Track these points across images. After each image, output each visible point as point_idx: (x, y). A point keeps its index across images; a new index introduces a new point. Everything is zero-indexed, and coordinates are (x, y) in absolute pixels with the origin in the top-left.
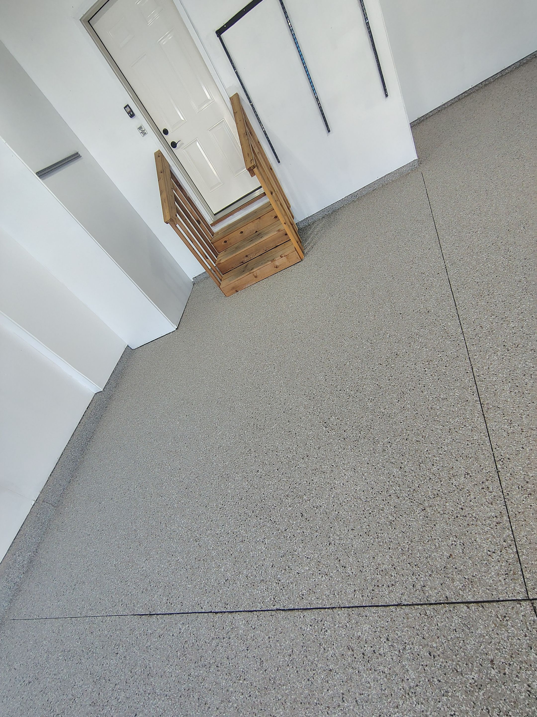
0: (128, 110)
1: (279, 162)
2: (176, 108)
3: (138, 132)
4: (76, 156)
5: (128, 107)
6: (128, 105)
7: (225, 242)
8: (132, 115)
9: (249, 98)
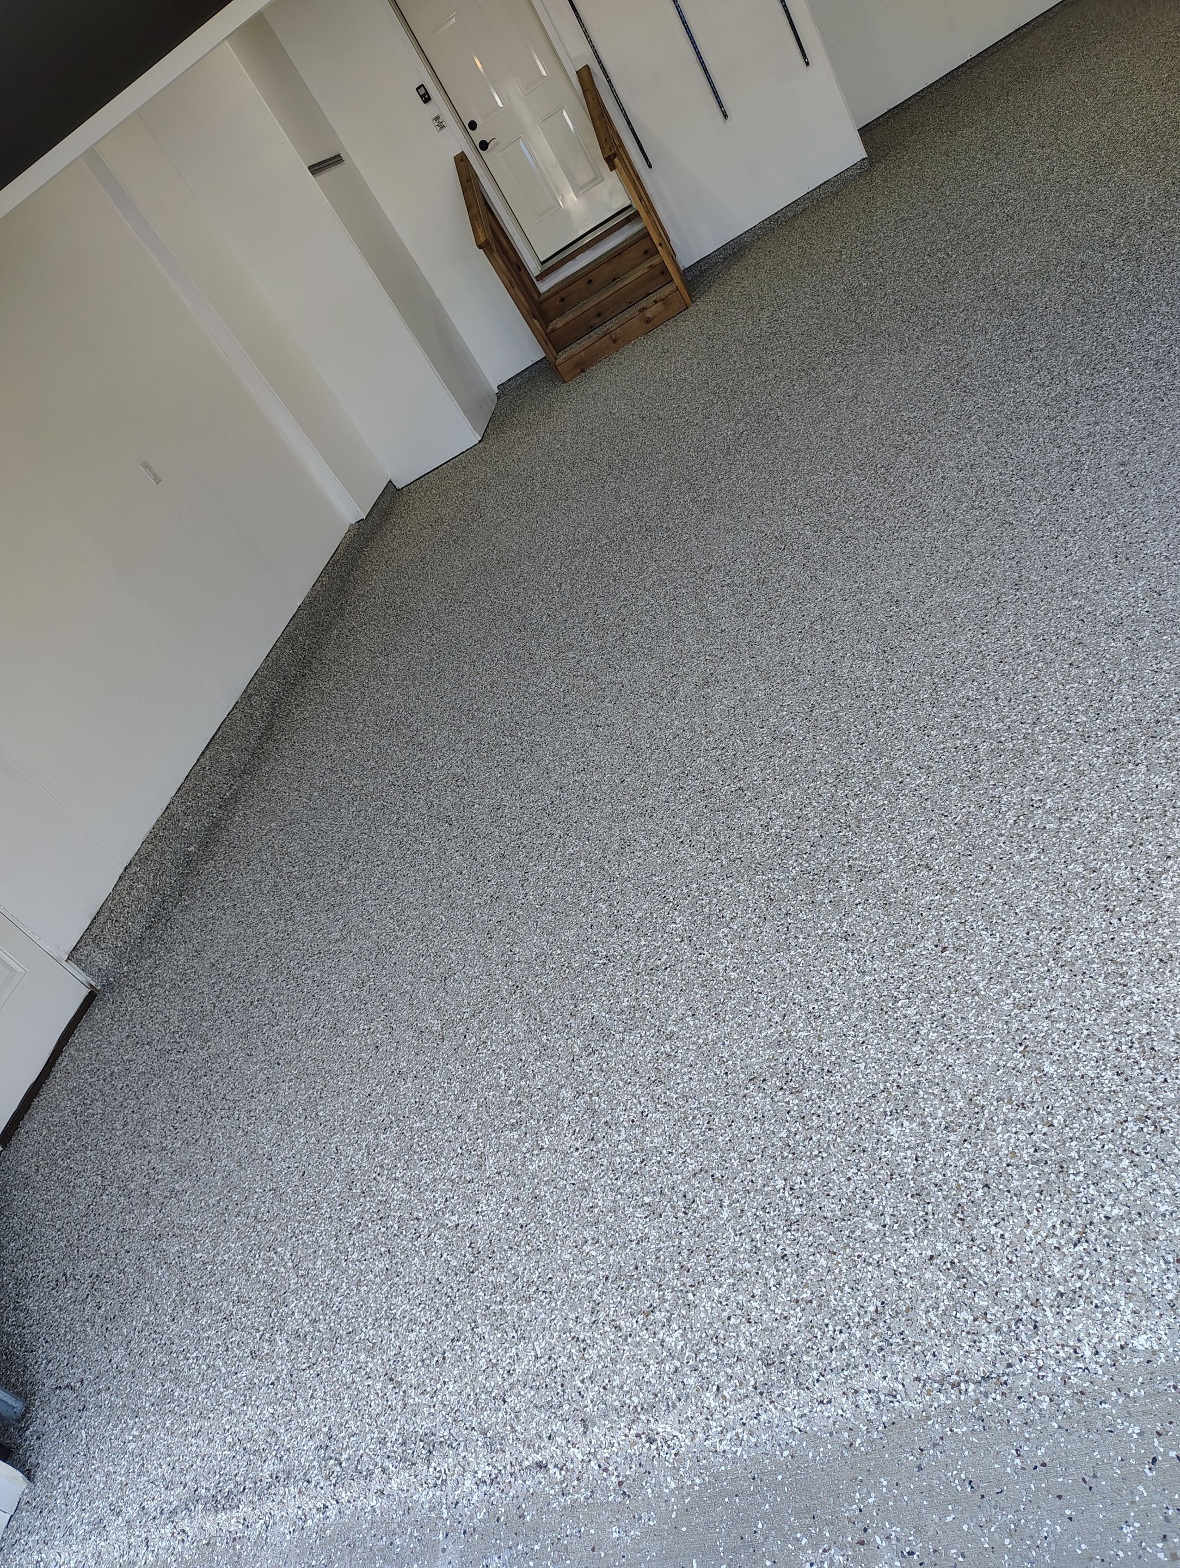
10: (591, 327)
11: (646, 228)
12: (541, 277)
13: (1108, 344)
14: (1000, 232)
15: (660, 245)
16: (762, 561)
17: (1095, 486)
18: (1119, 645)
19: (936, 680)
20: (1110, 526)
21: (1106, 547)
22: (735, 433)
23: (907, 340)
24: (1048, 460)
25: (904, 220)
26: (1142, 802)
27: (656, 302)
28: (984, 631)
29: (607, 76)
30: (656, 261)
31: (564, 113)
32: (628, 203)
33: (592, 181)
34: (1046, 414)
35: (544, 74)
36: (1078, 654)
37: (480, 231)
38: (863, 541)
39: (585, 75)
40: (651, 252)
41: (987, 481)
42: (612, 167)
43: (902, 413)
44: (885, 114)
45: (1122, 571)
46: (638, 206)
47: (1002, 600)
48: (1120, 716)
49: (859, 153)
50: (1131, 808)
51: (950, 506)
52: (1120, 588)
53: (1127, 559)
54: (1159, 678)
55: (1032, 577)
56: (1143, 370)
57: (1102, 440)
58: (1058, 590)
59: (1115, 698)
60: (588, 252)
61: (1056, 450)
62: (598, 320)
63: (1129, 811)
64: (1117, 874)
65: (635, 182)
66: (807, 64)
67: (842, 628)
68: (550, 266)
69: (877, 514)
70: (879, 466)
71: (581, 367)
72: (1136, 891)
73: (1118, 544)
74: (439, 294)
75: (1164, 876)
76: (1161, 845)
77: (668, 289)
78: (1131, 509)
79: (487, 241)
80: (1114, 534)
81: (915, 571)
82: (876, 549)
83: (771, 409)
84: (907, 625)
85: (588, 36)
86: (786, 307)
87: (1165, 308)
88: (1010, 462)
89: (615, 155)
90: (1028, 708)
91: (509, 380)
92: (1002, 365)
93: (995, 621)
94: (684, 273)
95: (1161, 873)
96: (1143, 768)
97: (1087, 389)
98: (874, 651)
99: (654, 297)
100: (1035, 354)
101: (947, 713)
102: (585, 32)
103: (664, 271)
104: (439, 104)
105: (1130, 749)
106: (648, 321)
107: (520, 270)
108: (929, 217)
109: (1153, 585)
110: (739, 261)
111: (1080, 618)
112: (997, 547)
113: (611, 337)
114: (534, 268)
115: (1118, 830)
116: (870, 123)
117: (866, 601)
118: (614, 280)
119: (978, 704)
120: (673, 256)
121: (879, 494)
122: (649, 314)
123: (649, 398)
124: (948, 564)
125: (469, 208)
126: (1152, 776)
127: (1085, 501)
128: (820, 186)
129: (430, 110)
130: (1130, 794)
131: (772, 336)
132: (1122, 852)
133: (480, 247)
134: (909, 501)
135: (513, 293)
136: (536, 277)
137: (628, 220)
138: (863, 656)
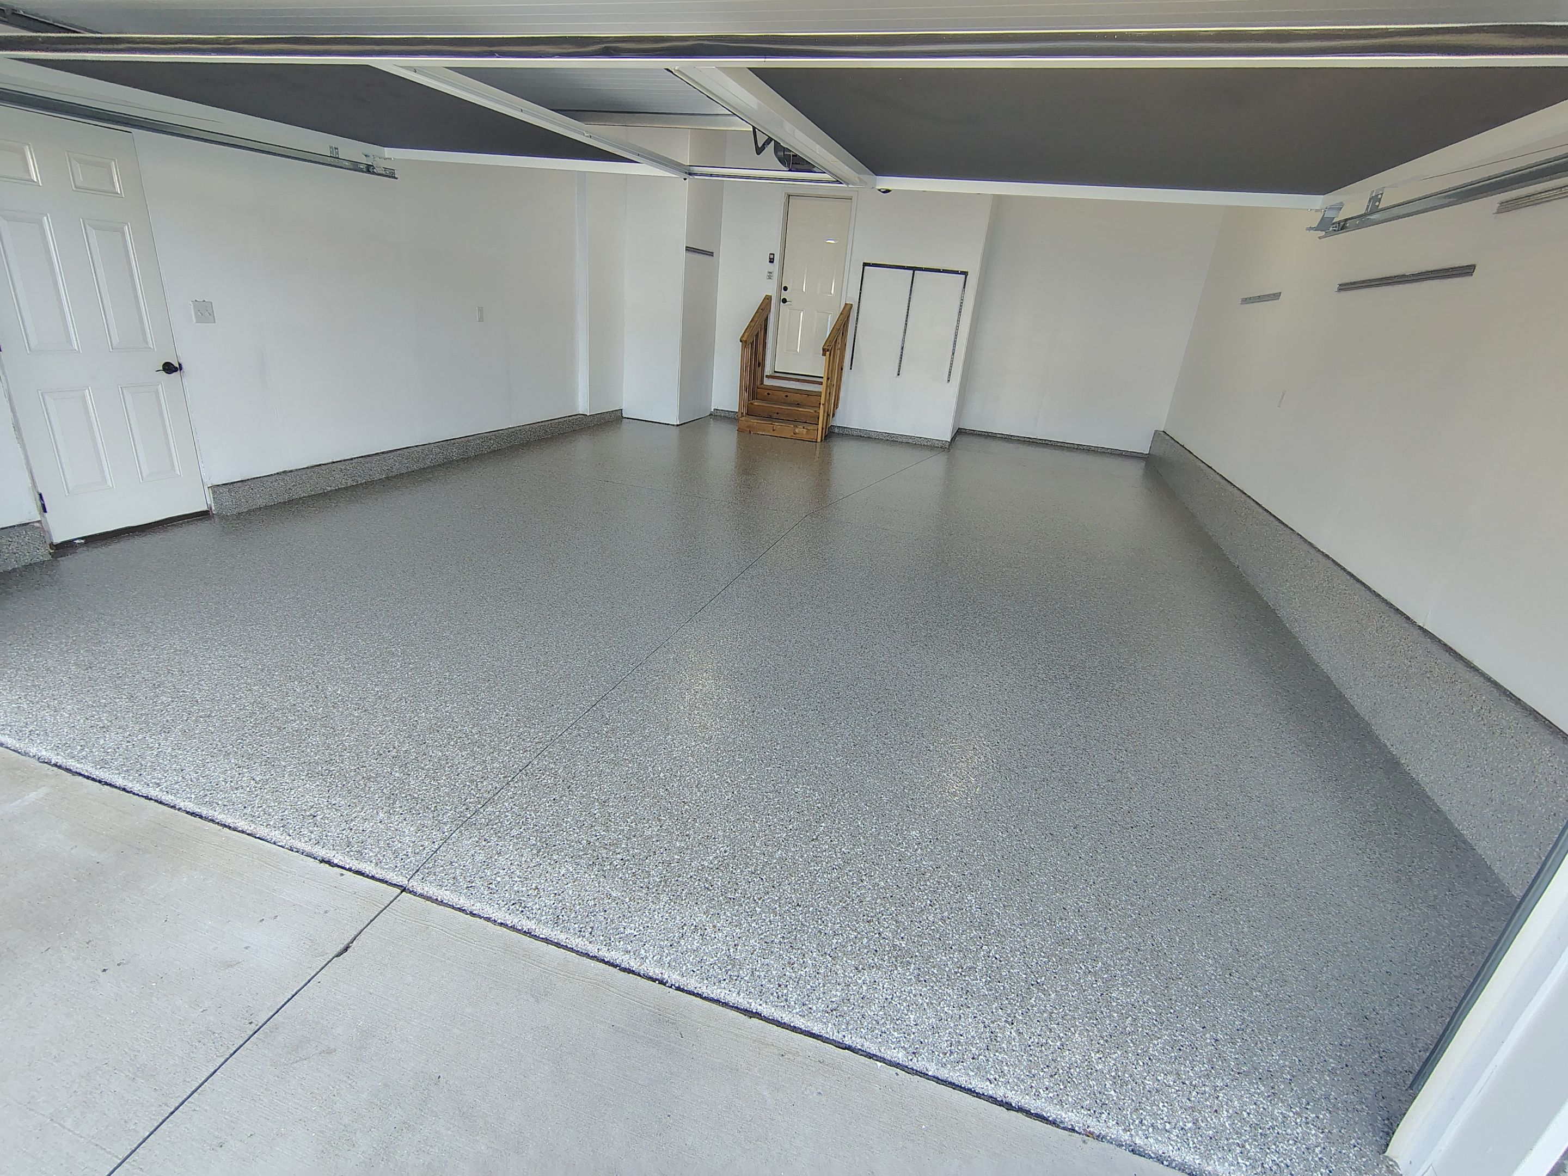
0: (772, 257)
1: (851, 369)
2: (804, 281)
3: (767, 274)
4: (711, 254)
6: (774, 254)
7: (768, 394)
8: (771, 261)
10: (770, 416)
12: (768, 376)
29: (858, 317)
31: (830, 316)
35: (831, 296)
39: (848, 307)
42: (824, 355)
44: (970, 430)
49: (946, 436)
62: (775, 415)
66: (948, 381)
68: (776, 375)
71: (750, 429)
85: (860, 294)
102: (861, 292)
104: (776, 267)
106: (795, 433)
114: (767, 370)
116: (961, 428)
120: (834, 415)
122: (797, 430)
128: (920, 437)
129: (769, 267)
133: (742, 340)
135: (743, 373)
136: (766, 375)
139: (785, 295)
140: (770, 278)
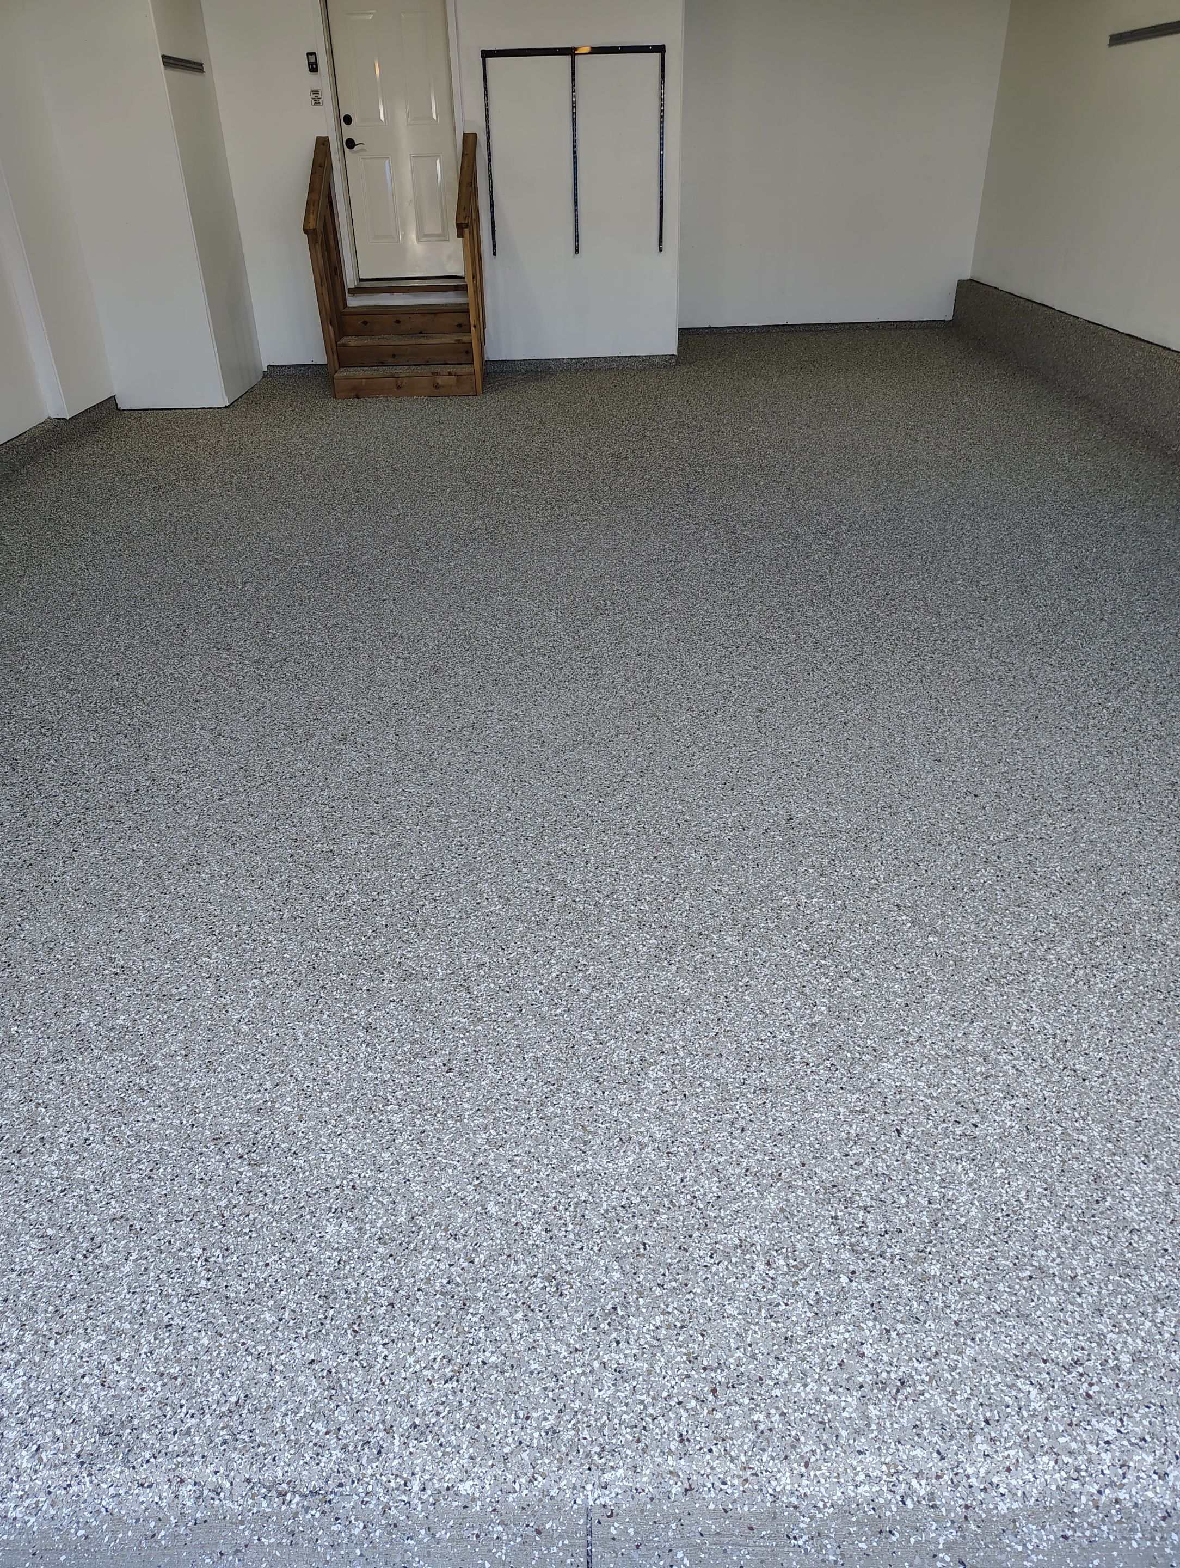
0: (312, 59)
1: (495, 254)
2: (380, 100)
3: (309, 97)
4: (196, 67)
5: (313, 56)
6: (315, 54)
8: (313, 68)
9: (489, 149)
10: (382, 363)
11: (468, 304)
12: (354, 291)
13: (789, 609)
14: (749, 476)
15: (475, 327)
16: (444, 652)
17: (734, 718)
18: (697, 857)
19: (546, 825)
20: (731, 756)
21: (721, 772)
22: (470, 526)
23: (643, 524)
24: (708, 680)
25: (682, 424)
26: (662, 997)
27: (450, 374)
28: (602, 800)
29: (489, 154)
30: (465, 338)
31: (438, 162)
32: (462, 273)
33: (438, 235)
34: (722, 642)
35: (434, 116)
36: (664, 852)
37: (312, 217)
38: (538, 675)
39: (470, 141)
40: (464, 328)
41: (655, 674)
42: (460, 234)
43: (615, 583)
44: (705, 328)
45: (725, 798)
46: (469, 281)
47: (626, 780)
48: (674, 917)
49: (670, 347)
50: (652, 999)
51: (619, 681)
52: (717, 811)
53: (732, 789)
54: (716, 898)
55: (656, 771)
56: (805, 643)
57: (754, 684)
58: (670, 792)
59: (677, 900)
60: (407, 295)
61: (718, 674)
62: (390, 360)
63: (649, 1001)
64: (618, 1052)
65: (475, 259)
66: (661, 250)
67: (487, 744)
68: (367, 287)
69: (559, 658)
70: (578, 617)
71: (358, 392)
72: (626, 1072)
73: (730, 774)
74: (246, 249)
75: (653, 1067)
76: (661, 1040)
77: (466, 369)
78: (751, 750)
79: (315, 230)
80: (731, 764)
81: (568, 722)
82: (545, 688)
83: (510, 522)
84: (543, 766)
85: (487, 110)
86: (560, 443)
87: (839, 603)
88: (679, 666)
89: (467, 226)
90: (608, 881)
91: (283, 366)
92: (706, 584)
93: (614, 795)
94: (486, 364)
95: (652, 1064)
96: (673, 969)
97: (760, 637)
98: (506, 777)
99: (451, 369)
100: (735, 589)
101: (542, 858)
102: (487, 105)
103: (469, 352)
104: (322, 80)
105: (670, 950)
106: (437, 387)
107: (336, 274)
108: (702, 433)
109: (742, 819)
110: (537, 380)
111: (678, 822)
112: (640, 733)
113: (396, 382)
114: (350, 281)
115: (634, 1015)
116: (691, 329)
117: (518, 730)
118: (421, 333)
119: (571, 861)
120: (482, 342)
121: (568, 642)
122: (440, 380)
123: (408, 454)
124: (597, 729)
125: (311, 191)
126: (678, 979)
127: (721, 727)
128: (630, 357)
129: (312, 81)
130: (655, 987)
131: (538, 460)
132: (630, 1034)
133: (306, 231)
134: (589, 660)
135: (320, 291)
136: (349, 289)
137: (456, 288)
138: (494, 776)
139: (349, 132)
140: (317, 102)
